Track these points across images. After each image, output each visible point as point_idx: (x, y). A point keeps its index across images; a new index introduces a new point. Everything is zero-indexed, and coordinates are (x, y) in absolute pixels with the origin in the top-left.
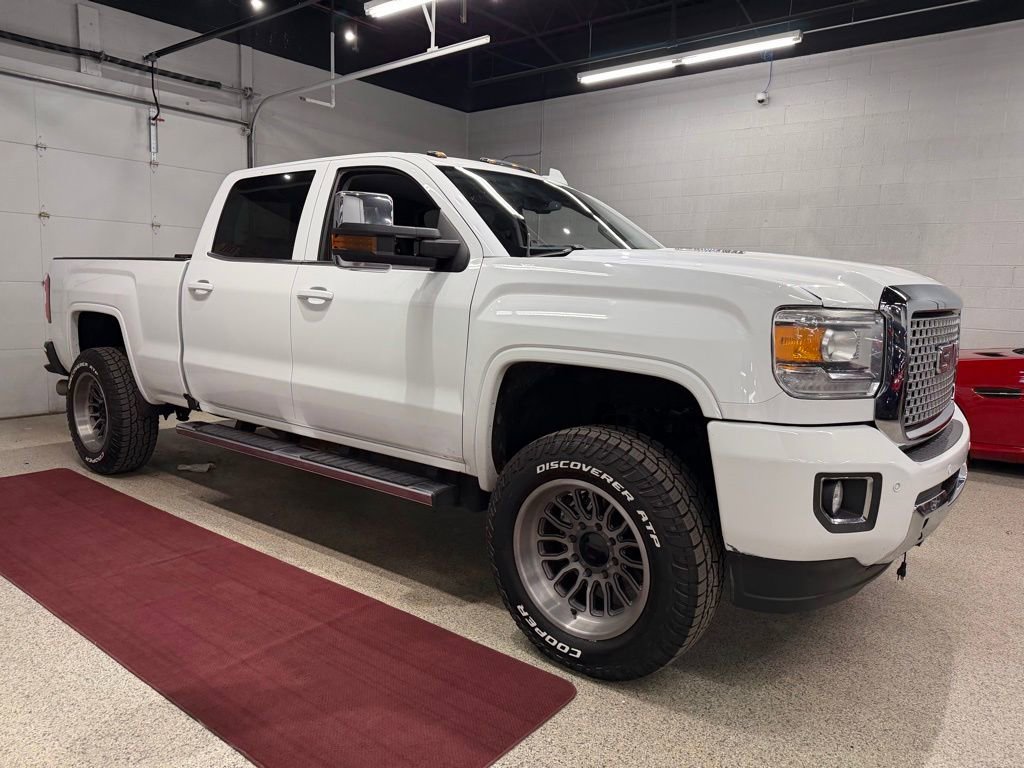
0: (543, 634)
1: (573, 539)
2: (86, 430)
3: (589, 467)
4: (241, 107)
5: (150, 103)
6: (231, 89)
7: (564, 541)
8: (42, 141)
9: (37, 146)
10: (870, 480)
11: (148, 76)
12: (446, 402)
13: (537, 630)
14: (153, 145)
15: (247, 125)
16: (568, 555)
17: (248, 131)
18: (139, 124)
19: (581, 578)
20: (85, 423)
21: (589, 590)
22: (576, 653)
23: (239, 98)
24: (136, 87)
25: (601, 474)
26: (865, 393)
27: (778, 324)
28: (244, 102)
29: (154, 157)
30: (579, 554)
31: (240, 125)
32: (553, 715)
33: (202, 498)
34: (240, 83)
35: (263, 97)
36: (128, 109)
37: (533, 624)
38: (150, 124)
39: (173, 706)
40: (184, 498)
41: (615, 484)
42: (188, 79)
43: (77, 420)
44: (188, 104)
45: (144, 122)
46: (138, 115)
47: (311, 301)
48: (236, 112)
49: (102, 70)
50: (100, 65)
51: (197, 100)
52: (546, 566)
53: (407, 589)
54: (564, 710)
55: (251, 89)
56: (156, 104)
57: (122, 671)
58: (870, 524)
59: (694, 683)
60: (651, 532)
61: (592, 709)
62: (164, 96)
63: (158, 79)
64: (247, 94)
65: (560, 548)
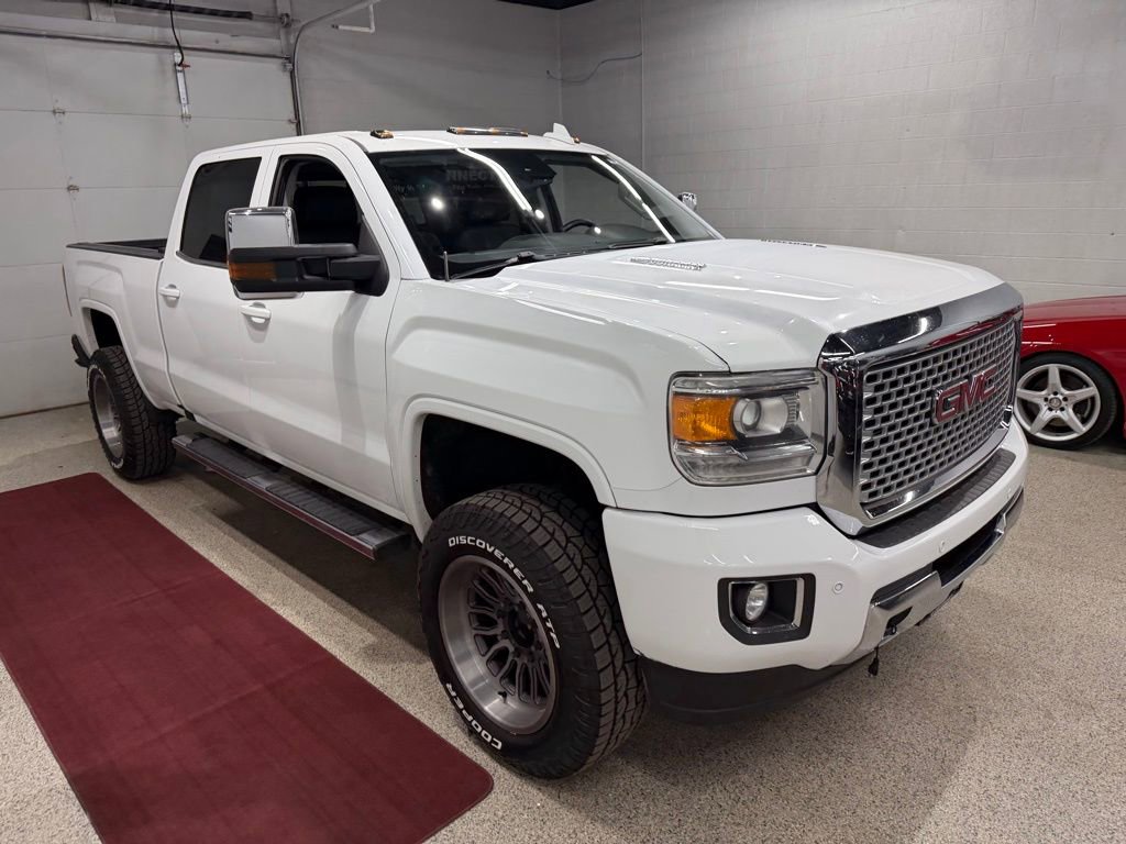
0: (470, 718)
1: (501, 614)
2: (111, 433)
3: (492, 548)
4: (279, 38)
5: (172, 47)
6: (264, 19)
7: (494, 616)
8: (59, 106)
9: (54, 112)
10: (801, 584)
11: (168, 15)
12: (376, 449)
13: (464, 712)
14: (183, 96)
15: (289, 59)
16: (498, 630)
17: (289, 66)
18: (163, 72)
19: (510, 658)
20: (109, 426)
21: (518, 671)
22: (497, 744)
23: (277, 26)
24: (156, 29)
25: (503, 558)
26: (805, 470)
27: (676, 394)
28: (282, 32)
29: (186, 110)
30: (508, 629)
31: (281, 61)
32: (452, 821)
33: (214, 511)
34: (276, 8)
35: (300, 25)
36: (148, 57)
37: (461, 706)
38: (176, 71)
39: (71, 792)
40: (196, 511)
41: (516, 571)
42: (214, 13)
43: (101, 422)
44: (217, 42)
45: (170, 68)
46: (161, 62)
47: (254, 319)
48: (274, 44)
49: (116, 14)
50: (112, 9)
51: (227, 37)
52: (479, 639)
53: (371, 639)
54: (468, 814)
55: (287, 15)
56: (180, 48)
57: (42, 743)
58: (804, 631)
59: (633, 778)
60: (550, 629)
61: (500, 813)
62: (188, 36)
63: (178, 16)
64: (285, 22)
65: (491, 623)
